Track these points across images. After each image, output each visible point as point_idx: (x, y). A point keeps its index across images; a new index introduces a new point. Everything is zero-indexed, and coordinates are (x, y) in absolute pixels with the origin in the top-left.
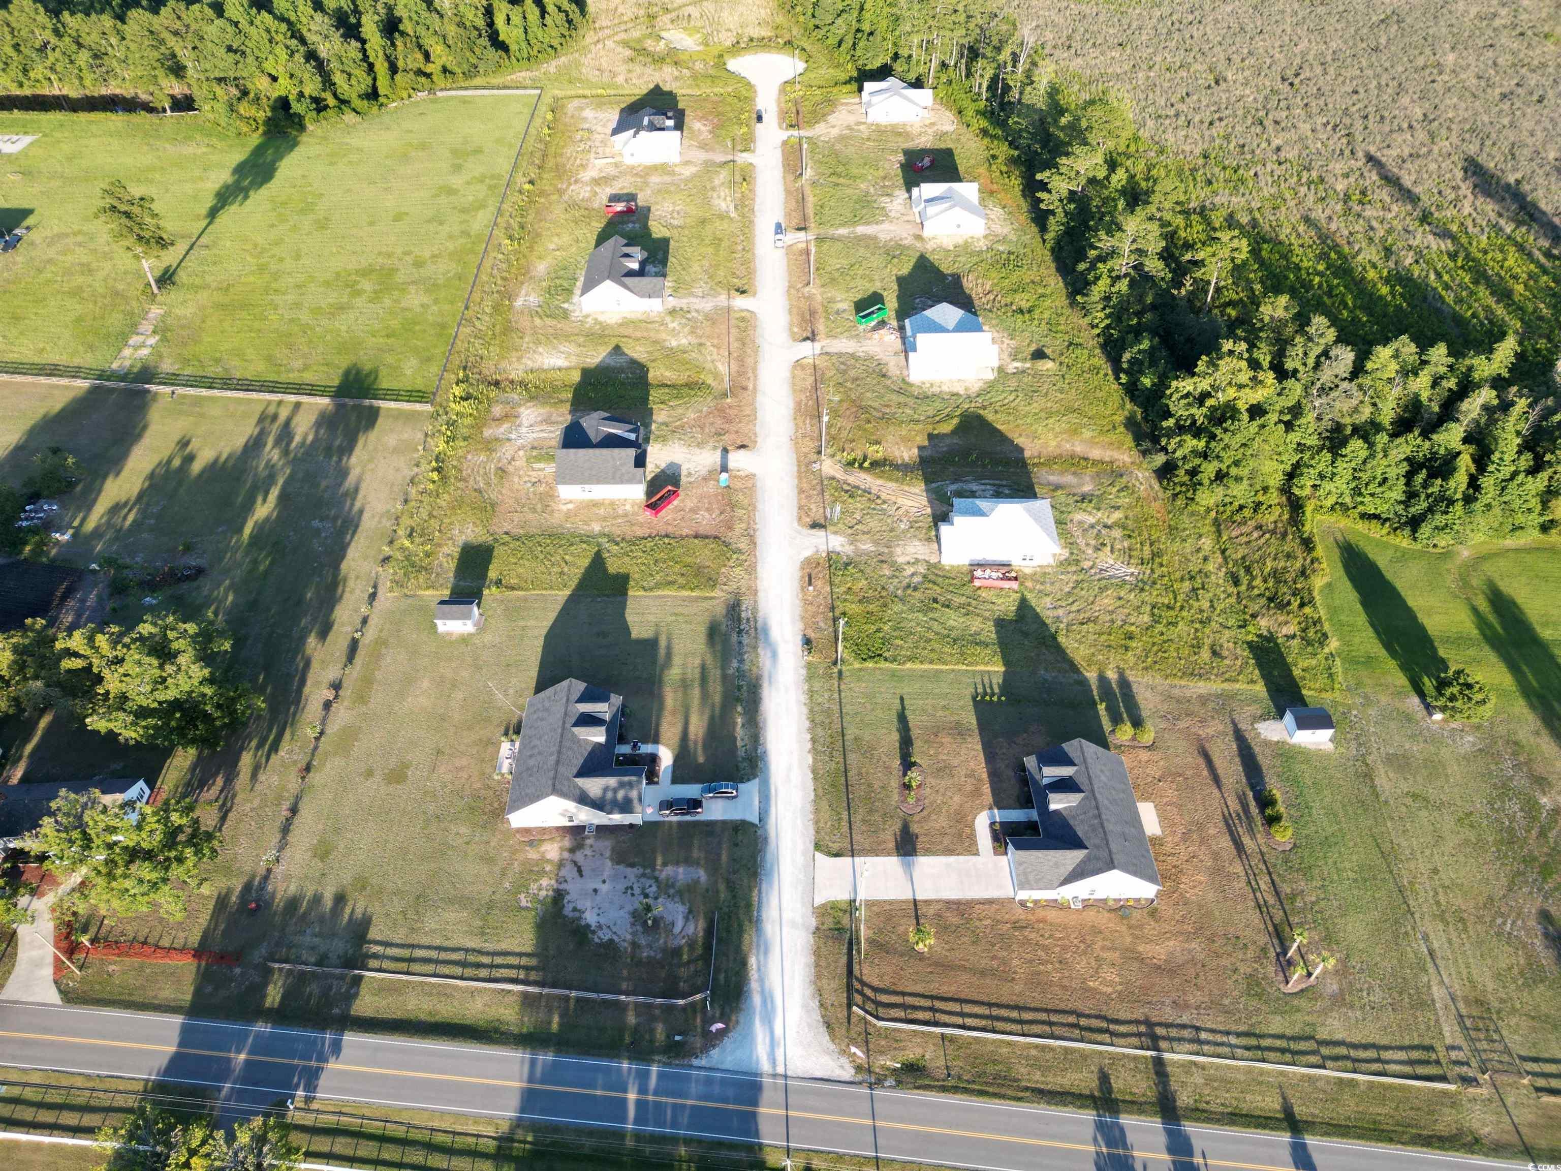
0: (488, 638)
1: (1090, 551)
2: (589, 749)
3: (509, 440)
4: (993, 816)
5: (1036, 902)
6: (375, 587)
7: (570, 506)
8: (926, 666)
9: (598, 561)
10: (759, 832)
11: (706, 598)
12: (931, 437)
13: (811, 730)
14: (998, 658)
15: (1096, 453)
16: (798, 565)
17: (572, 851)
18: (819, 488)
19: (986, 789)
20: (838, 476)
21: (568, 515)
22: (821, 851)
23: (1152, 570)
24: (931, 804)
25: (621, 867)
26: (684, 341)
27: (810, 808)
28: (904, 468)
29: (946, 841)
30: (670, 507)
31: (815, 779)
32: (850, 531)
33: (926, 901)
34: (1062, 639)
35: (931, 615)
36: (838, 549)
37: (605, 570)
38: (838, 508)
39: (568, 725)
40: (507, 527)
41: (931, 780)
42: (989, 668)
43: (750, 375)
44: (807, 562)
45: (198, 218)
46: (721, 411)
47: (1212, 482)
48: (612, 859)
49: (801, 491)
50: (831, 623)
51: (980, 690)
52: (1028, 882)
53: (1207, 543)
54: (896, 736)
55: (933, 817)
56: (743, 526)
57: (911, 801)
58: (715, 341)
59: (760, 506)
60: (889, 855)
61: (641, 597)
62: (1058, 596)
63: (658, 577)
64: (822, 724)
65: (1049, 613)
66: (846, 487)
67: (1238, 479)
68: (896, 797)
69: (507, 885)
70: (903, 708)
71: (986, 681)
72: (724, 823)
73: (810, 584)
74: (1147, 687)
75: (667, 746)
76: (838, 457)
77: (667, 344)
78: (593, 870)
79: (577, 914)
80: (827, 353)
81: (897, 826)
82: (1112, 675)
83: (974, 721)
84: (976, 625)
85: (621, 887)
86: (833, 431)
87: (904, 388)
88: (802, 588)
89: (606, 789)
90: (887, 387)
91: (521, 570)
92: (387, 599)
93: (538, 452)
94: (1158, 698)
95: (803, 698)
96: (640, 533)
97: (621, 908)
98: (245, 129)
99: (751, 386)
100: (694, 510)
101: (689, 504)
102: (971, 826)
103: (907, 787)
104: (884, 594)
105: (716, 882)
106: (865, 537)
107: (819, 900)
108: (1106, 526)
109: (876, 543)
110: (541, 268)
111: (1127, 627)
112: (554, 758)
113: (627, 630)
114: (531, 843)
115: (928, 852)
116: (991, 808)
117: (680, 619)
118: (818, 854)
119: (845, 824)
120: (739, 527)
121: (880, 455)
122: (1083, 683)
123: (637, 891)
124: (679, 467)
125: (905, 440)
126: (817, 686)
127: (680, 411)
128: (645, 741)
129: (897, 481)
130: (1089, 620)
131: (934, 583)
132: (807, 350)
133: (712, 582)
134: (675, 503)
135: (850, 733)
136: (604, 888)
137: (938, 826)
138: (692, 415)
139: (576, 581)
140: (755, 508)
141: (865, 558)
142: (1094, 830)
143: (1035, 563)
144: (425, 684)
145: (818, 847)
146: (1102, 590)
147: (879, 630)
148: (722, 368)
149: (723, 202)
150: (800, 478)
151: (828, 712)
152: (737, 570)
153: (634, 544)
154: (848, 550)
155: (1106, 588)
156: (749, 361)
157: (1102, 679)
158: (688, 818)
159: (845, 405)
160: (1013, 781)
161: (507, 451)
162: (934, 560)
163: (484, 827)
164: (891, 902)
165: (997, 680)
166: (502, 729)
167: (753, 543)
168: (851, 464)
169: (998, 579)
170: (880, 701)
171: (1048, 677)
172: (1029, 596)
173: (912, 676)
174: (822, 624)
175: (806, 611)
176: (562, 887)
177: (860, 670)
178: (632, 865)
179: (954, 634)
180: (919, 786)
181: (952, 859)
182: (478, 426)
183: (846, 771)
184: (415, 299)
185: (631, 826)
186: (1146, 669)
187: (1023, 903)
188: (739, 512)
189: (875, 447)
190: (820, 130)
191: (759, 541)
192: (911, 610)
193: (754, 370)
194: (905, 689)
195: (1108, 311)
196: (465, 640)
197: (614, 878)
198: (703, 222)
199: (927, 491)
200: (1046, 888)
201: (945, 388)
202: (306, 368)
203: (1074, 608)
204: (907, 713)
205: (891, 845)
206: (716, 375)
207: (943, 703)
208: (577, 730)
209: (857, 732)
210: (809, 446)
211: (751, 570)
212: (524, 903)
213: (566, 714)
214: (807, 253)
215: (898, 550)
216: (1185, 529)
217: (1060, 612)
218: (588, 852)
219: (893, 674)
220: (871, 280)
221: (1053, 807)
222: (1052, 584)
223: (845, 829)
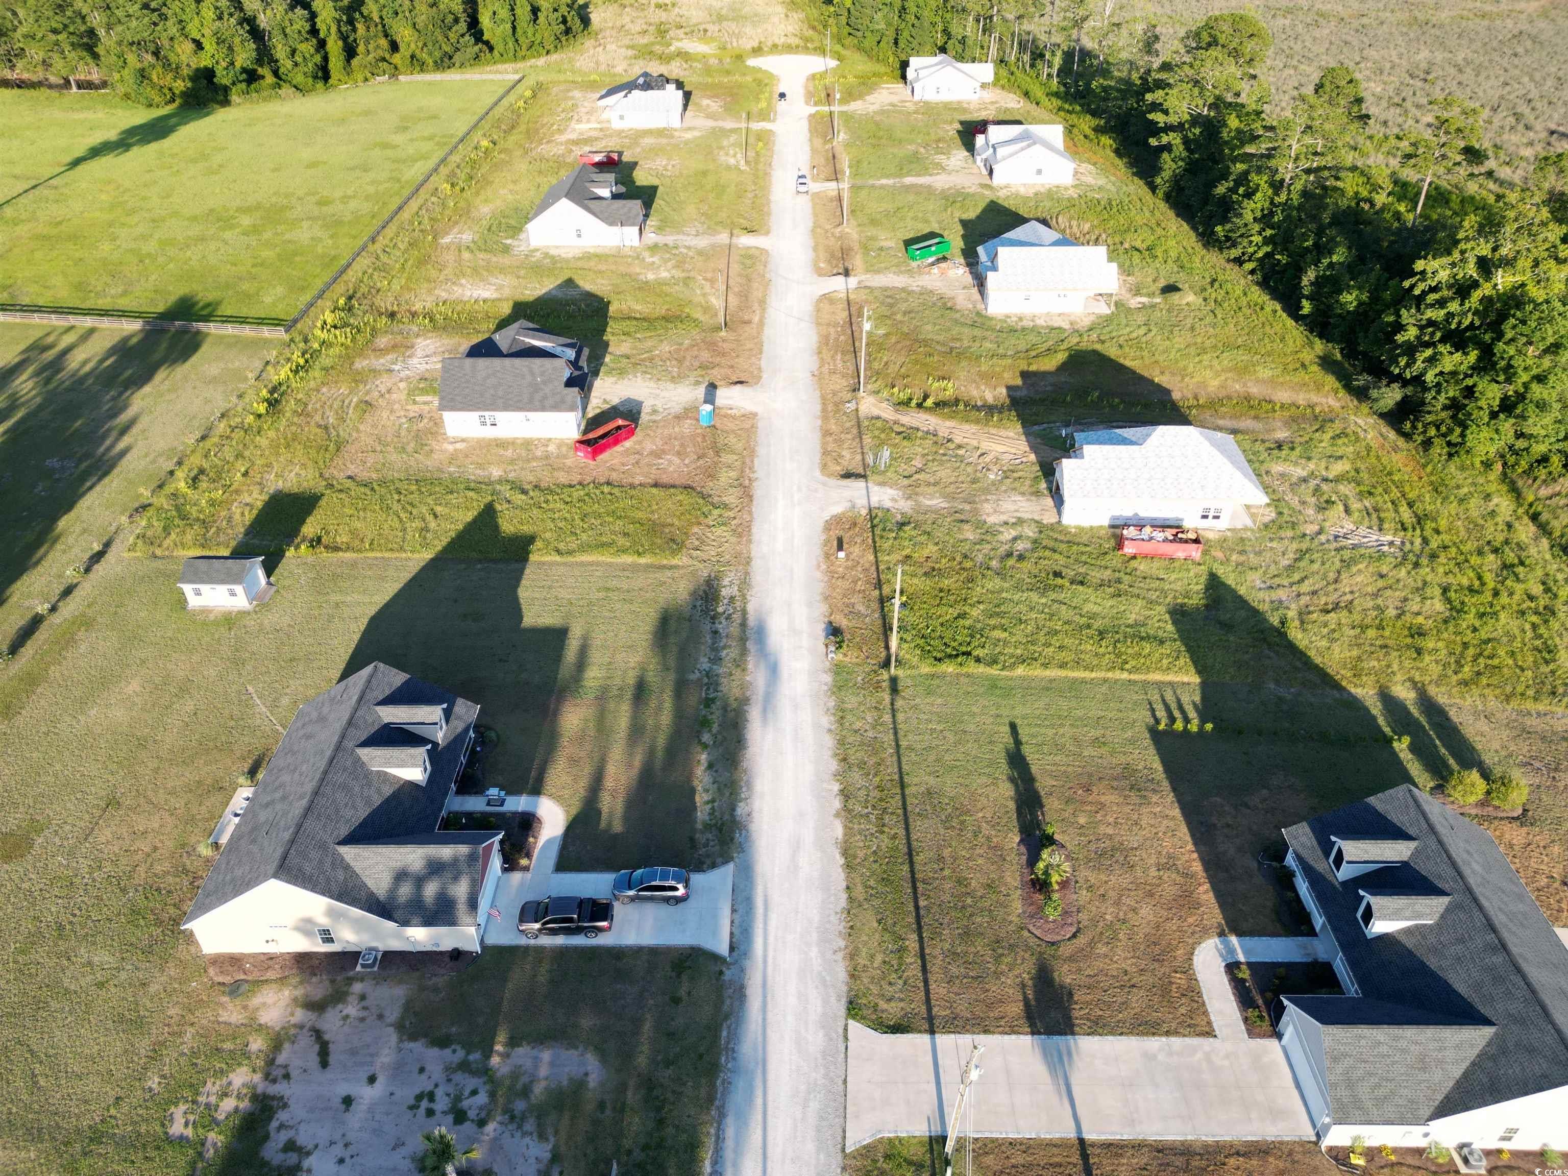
0: (270, 619)
1: (1311, 512)
2: (388, 791)
3: (390, 371)
4: (1231, 951)
5: (1372, 1154)
6: (107, 545)
7: (459, 446)
8: (1053, 673)
9: (488, 514)
10: (728, 975)
11: (664, 567)
12: (1024, 375)
13: (839, 776)
14: (1185, 660)
15: (1283, 396)
16: (821, 524)
17: (316, 1006)
18: (855, 431)
19: (1205, 893)
20: (884, 415)
21: (453, 458)
22: (862, 1019)
23: (1425, 541)
24: (1094, 922)
25: (417, 1046)
26: (664, 274)
27: (837, 924)
28: (990, 409)
29: (1137, 1001)
30: (618, 448)
31: (849, 867)
32: (906, 482)
33: (1108, 1146)
34: (1296, 635)
35: (1053, 595)
36: (888, 504)
37: (496, 527)
38: (886, 453)
39: (349, 744)
40: (352, 469)
41: (1084, 873)
42: (1170, 677)
43: (756, 306)
44: (836, 521)
45: (59, 164)
46: (712, 346)
47: (1494, 415)
48: (400, 1027)
49: (826, 433)
50: (875, 605)
51: (1161, 713)
52: (1358, 1104)
53: (1504, 504)
54: (1006, 790)
55: (1102, 949)
56: (733, 474)
57: (1052, 914)
58: (709, 275)
59: (761, 451)
60: (1013, 1031)
61: (552, 564)
62: (1273, 570)
63: (584, 537)
64: (862, 765)
65: (1261, 595)
66: (897, 428)
67: (1542, 406)
68: (1017, 906)
69: (154, 1082)
70: (1018, 743)
71: (1169, 697)
72: (654, 952)
73: (840, 547)
74: (1476, 714)
75: (558, 799)
76: (885, 394)
77: (642, 277)
78: (353, 1052)
79: (292, 1158)
80: (867, 288)
81: (1025, 970)
82: (1405, 693)
83: (1157, 765)
84: (1134, 611)
85: (407, 1094)
86: (876, 365)
87: (980, 321)
88: (827, 556)
89: (401, 876)
90: (956, 321)
91: (358, 525)
92: (120, 560)
93: (425, 384)
94: (1505, 734)
95: (826, 721)
96: (563, 478)
97: (399, 1144)
98: (157, 99)
99: (756, 319)
100: (657, 454)
101: (649, 446)
102: (1187, 970)
103: (1041, 885)
104: (968, 564)
105: (622, 1088)
106: (931, 489)
107: (858, 1137)
108: (1325, 480)
109: (950, 497)
110: (485, 210)
111: (1408, 618)
112: (304, 802)
113: (516, 612)
114: (234, 990)
115: (1098, 1027)
116: (1222, 934)
117: (614, 596)
118: (851, 1022)
119: (911, 959)
120: (726, 477)
121: (949, 393)
122: (1354, 705)
123: (442, 1104)
124: (640, 404)
125: (987, 377)
126: (852, 701)
127: (649, 343)
128: (514, 790)
129: (977, 421)
130: (1336, 607)
131: (1054, 551)
132: (838, 284)
133: (675, 544)
134: (627, 444)
135: (918, 781)
136: (367, 1094)
137: (1113, 969)
138: (666, 347)
139: (445, 541)
140: (753, 453)
141: (931, 517)
142: (1498, 980)
143: (1223, 524)
144: (134, 686)
145: (854, 1009)
146: (1347, 564)
147: (962, 616)
148: (717, 302)
149: (734, 158)
150: (825, 417)
151: (873, 746)
152: (719, 531)
153: (552, 492)
154: (905, 506)
155: (1352, 561)
156: (757, 294)
157: (1387, 698)
158: (579, 940)
159: (893, 339)
160: (1259, 880)
161: (383, 383)
162: (1050, 518)
163: (148, 951)
164: (1026, 1146)
165: (1191, 697)
166: (246, 766)
167: (747, 495)
168: (906, 403)
169: (1166, 540)
170: (971, 727)
171: (1287, 694)
172: (1220, 571)
173: (1028, 687)
174: (862, 609)
175: (833, 588)
176: (273, 1090)
177: (933, 676)
178: (442, 1042)
179: (1097, 624)
180: (1064, 884)
181: (1154, 1044)
182: (348, 358)
183: (910, 854)
184: (303, 234)
185: (456, 954)
186: (1465, 683)
187: (1340, 1156)
188: (727, 458)
189: (943, 384)
190: (856, 106)
191: (758, 491)
192: (1017, 588)
193: (763, 302)
194: (1020, 711)
195: (1269, 232)
196: (230, 620)
197: (398, 1070)
198: (705, 173)
199: (1027, 434)
200: (1402, 1121)
201: (1041, 322)
202: (125, 293)
203: (1305, 587)
204: (1026, 750)
205: (1016, 1009)
206: (707, 309)
207: (1094, 733)
208: (365, 753)
209: (931, 781)
210: (840, 383)
211: (743, 531)
212: (177, 1128)
213: (350, 723)
214: (840, 199)
215: (987, 507)
216: (1458, 487)
217: (1282, 594)
218: (351, 1009)
219: (993, 685)
220: (927, 221)
221: (1379, 927)
222: (1259, 553)
223: (914, 971)
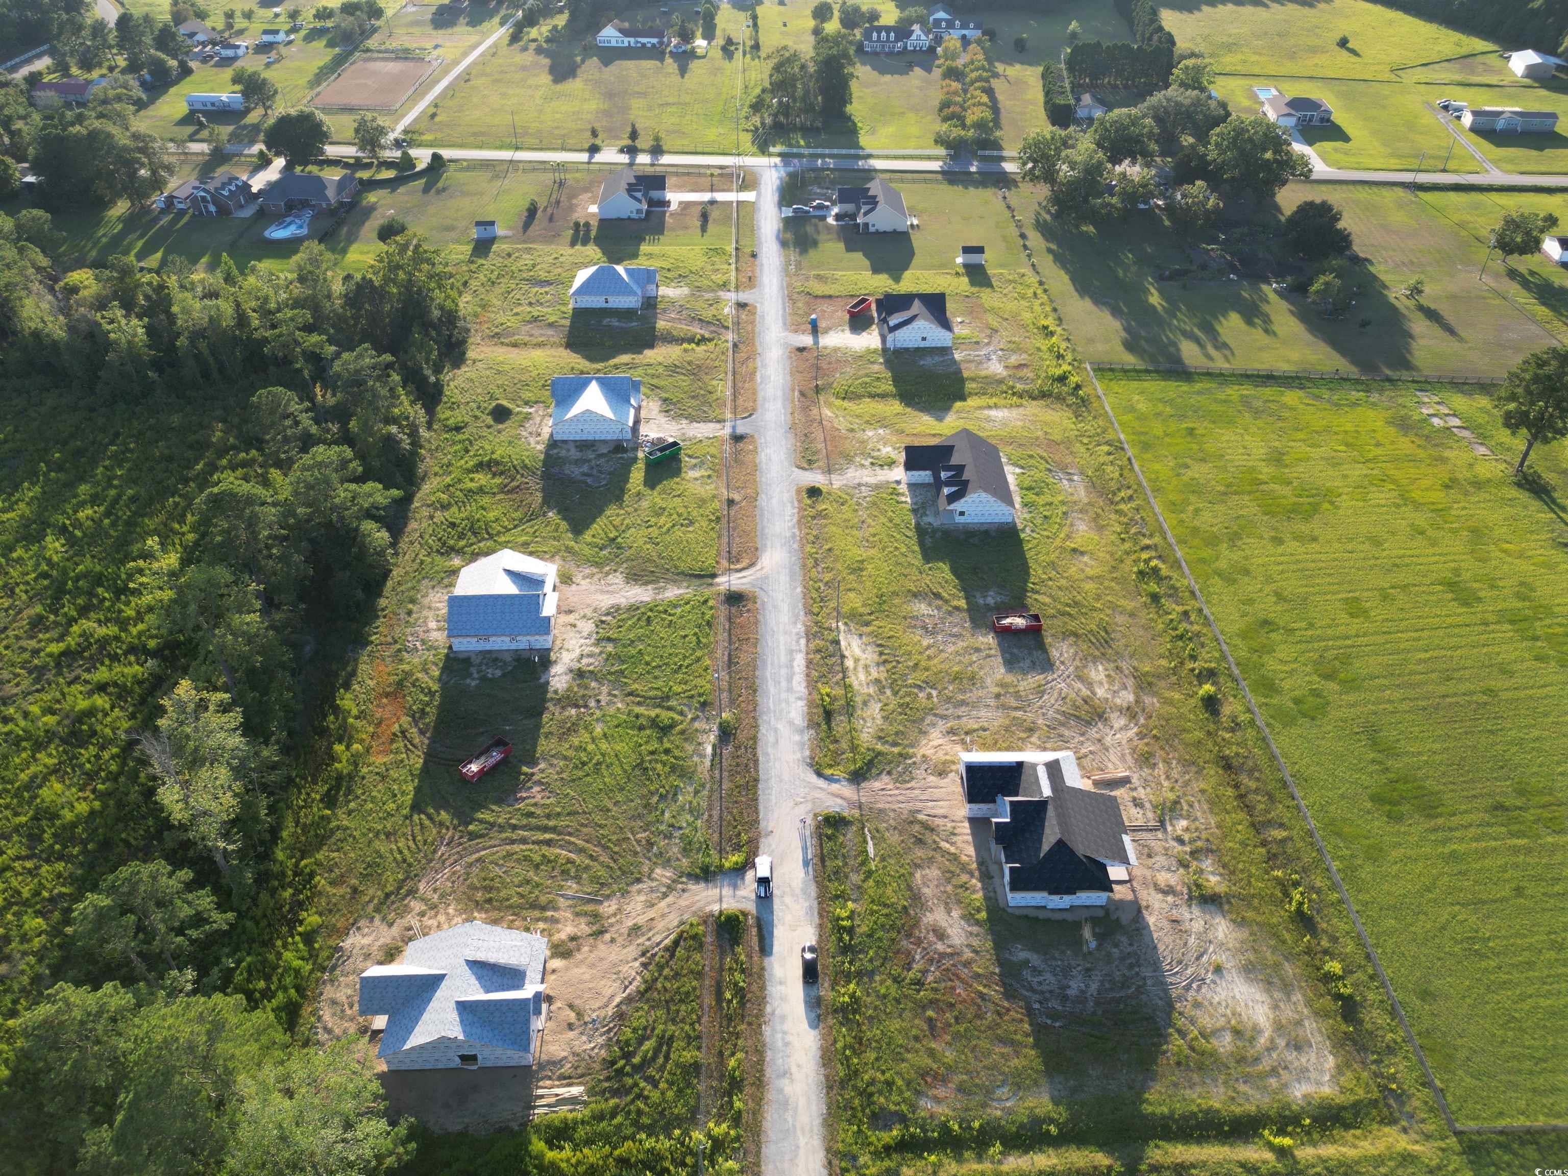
28: (671, 337)
36: (729, 293)
43: (797, 407)
80: (719, 422)
99: (796, 396)
124: (853, 333)
127: (860, 373)
150: (753, 331)
193: (793, 411)
